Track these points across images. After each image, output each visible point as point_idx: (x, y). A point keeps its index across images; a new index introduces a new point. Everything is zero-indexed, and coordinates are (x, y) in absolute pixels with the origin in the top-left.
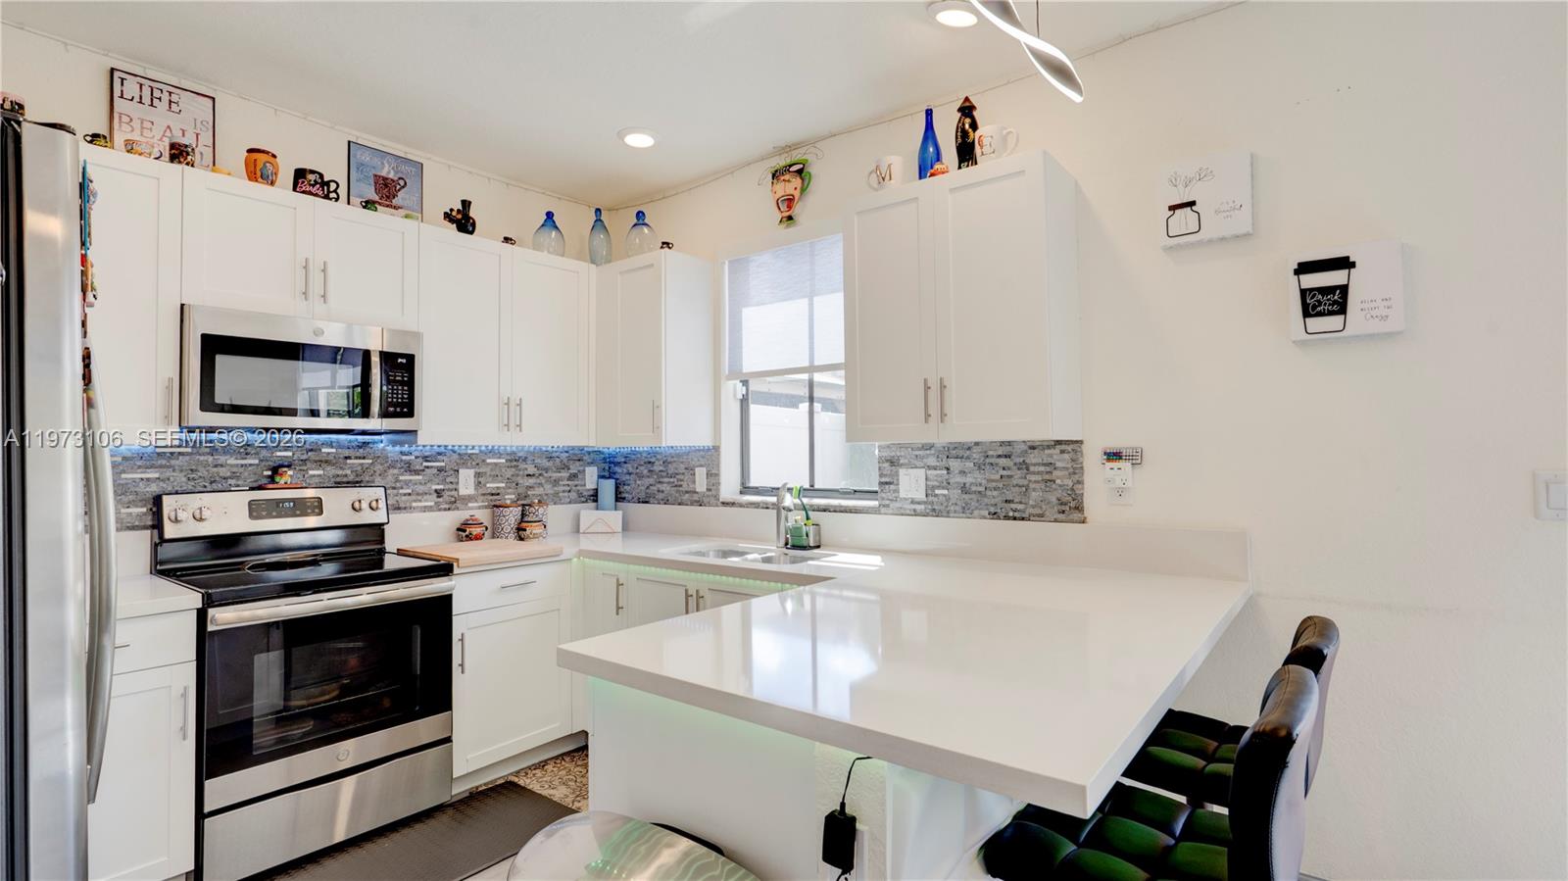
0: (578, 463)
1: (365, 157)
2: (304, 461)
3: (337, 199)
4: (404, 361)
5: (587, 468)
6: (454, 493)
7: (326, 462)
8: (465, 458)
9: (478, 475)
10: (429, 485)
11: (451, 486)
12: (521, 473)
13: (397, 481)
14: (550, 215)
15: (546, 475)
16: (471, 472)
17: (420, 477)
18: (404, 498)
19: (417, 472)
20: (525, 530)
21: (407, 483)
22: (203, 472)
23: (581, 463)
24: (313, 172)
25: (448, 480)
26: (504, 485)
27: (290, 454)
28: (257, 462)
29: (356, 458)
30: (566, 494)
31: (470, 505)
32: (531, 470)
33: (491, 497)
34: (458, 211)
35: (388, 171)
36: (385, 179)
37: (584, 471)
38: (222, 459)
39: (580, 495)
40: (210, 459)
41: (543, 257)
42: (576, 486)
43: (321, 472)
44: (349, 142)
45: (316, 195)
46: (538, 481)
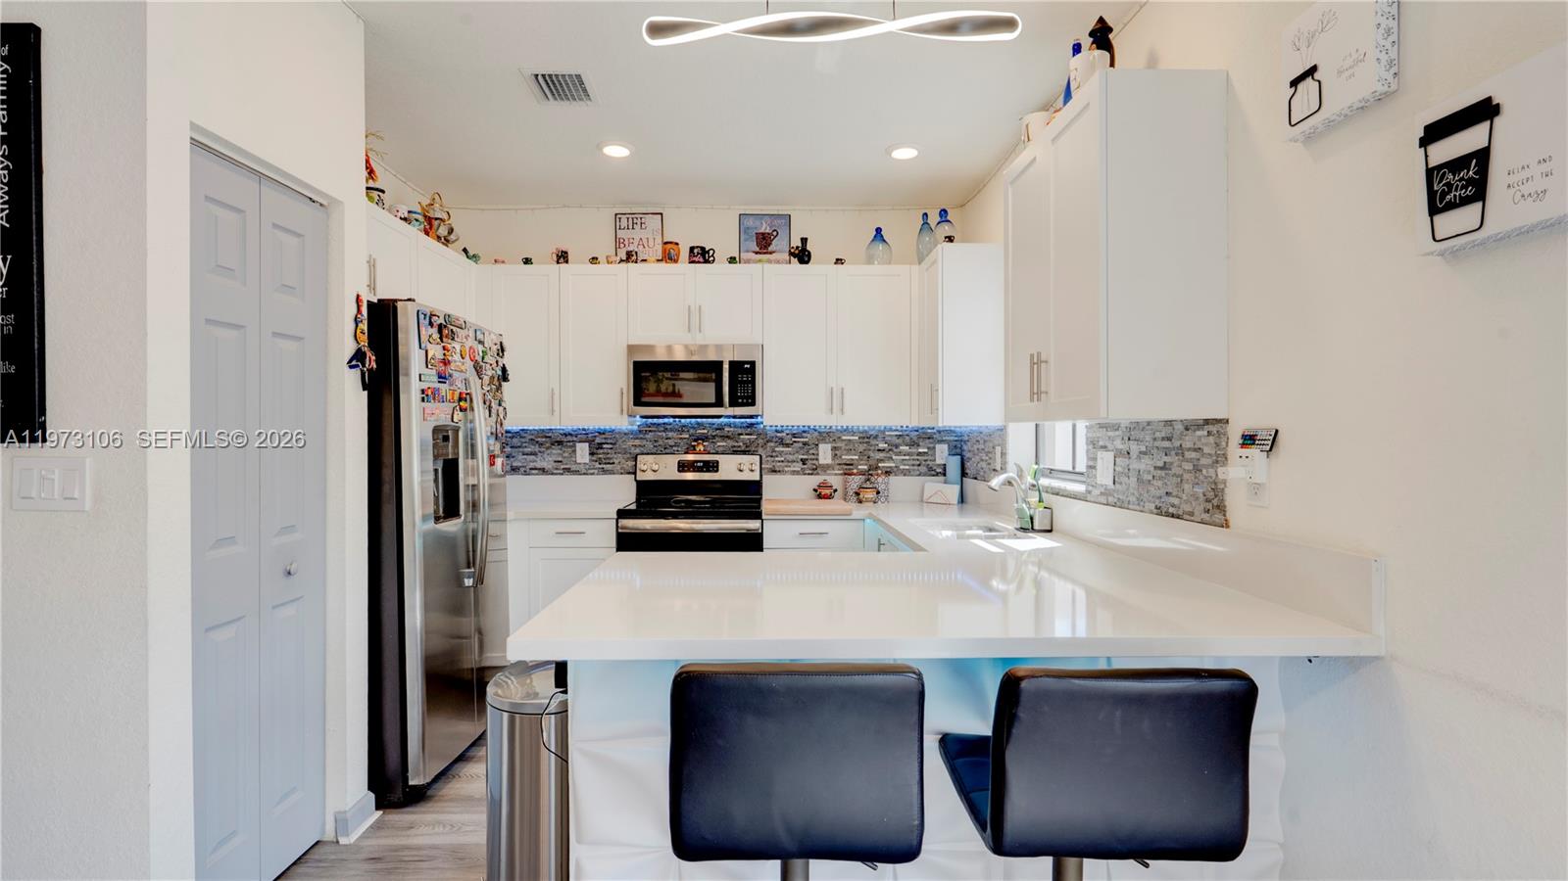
0: (927, 441)
1: (750, 222)
2: (714, 437)
3: (714, 261)
4: (748, 366)
5: (937, 446)
6: (814, 462)
7: (727, 437)
8: (825, 435)
9: (834, 449)
10: (796, 455)
11: (813, 457)
12: (872, 448)
13: (774, 451)
14: (879, 230)
16: (829, 446)
17: (790, 449)
18: (779, 464)
19: (788, 445)
20: (860, 494)
21: (781, 453)
22: (660, 443)
23: (931, 440)
24: (697, 247)
25: (811, 452)
26: (857, 457)
27: (706, 431)
28: (687, 436)
29: (747, 434)
30: (916, 468)
31: (829, 472)
32: (882, 445)
33: (846, 467)
34: (797, 247)
35: (765, 228)
36: (763, 234)
37: (934, 448)
38: (670, 434)
39: (930, 469)
40: (664, 434)
41: (876, 268)
42: (925, 461)
43: (724, 444)
44: (742, 215)
45: (699, 262)
46: (888, 455)
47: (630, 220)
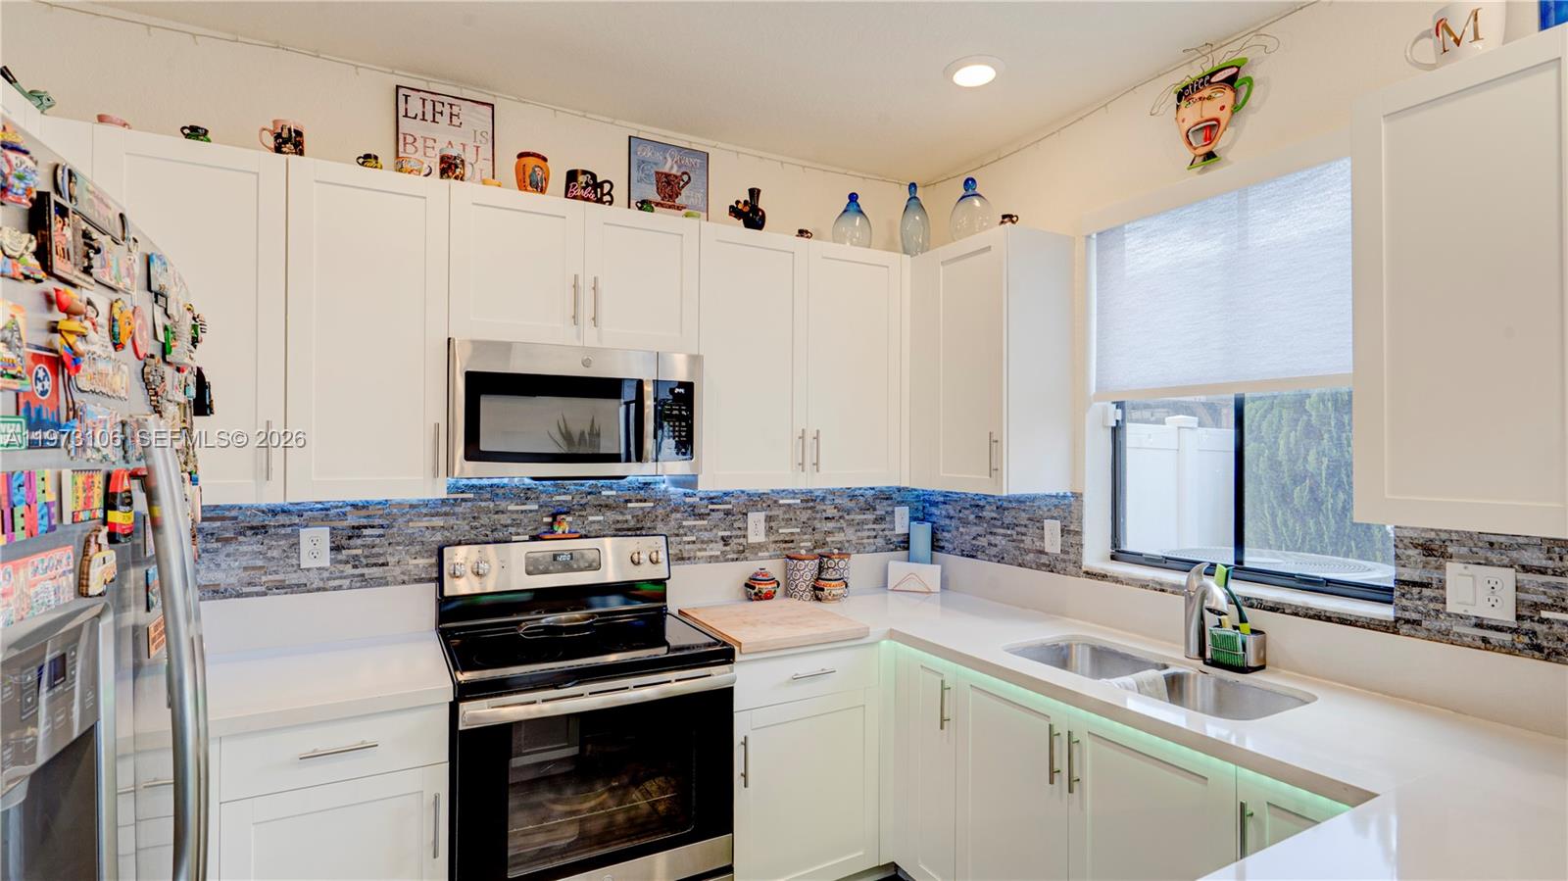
0: (885, 503)
1: (647, 153)
2: (583, 506)
3: (611, 203)
4: (682, 391)
5: (896, 509)
6: (742, 540)
7: (606, 506)
8: (756, 501)
9: (769, 519)
10: (715, 531)
11: (739, 533)
12: (818, 516)
13: (681, 527)
14: (853, 197)
15: (847, 517)
16: (762, 516)
17: (705, 522)
18: (687, 547)
19: (701, 516)
20: (823, 590)
21: (691, 529)
22: (484, 520)
23: (890, 502)
24: (585, 172)
25: (736, 525)
26: (798, 530)
27: (569, 498)
28: (536, 507)
29: (638, 501)
30: (872, 540)
31: (760, 554)
32: (831, 512)
33: (784, 545)
34: (746, 202)
35: (670, 167)
36: (667, 175)
37: (893, 512)
38: (503, 504)
39: (888, 541)
40: (492, 505)
41: (847, 250)
42: (883, 530)
43: (601, 518)
44: (630, 137)
45: (588, 199)
46: (839, 525)
47: (429, 106)
